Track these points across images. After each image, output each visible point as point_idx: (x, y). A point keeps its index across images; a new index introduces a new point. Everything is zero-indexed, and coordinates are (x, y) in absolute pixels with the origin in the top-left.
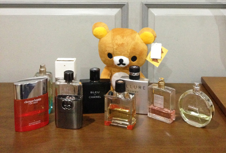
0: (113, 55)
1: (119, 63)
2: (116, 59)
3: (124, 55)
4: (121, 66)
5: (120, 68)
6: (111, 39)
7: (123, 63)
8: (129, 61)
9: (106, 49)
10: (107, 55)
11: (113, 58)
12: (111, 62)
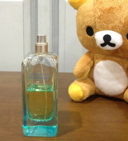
0: (94, 30)
1: (103, 42)
2: (99, 37)
3: (113, 29)
4: (108, 47)
5: (106, 52)
6: (93, 4)
7: (111, 42)
8: (123, 39)
9: (84, 21)
10: (85, 30)
11: (94, 35)
12: (91, 42)
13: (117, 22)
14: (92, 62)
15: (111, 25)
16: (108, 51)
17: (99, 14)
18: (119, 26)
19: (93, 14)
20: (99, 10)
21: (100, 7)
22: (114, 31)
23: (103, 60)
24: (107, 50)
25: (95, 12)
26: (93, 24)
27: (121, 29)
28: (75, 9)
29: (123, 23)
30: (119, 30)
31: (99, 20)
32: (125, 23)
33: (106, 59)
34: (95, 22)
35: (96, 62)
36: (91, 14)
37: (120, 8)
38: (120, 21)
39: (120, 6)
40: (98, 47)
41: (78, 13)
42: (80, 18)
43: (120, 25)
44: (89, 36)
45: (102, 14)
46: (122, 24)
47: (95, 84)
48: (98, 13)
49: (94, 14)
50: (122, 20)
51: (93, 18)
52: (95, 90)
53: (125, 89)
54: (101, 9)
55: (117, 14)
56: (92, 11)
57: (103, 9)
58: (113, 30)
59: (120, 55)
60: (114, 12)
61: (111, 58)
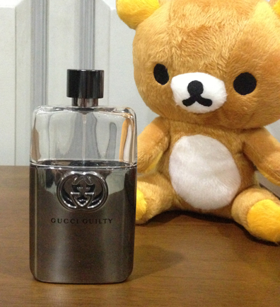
5: (195, 116)
6: (168, 18)
7: (203, 95)
8: (227, 90)
9: (150, 52)
10: (152, 72)
11: (170, 82)
12: (164, 98)
13: (214, 57)
14: (166, 139)
15: (203, 62)
16: (199, 114)
17: (180, 39)
18: (218, 64)
19: (168, 38)
20: (178, 31)
21: (182, 25)
22: (210, 74)
23: (188, 135)
24: (195, 114)
25: (171, 34)
26: (168, 59)
27: (223, 71)
28: (130, 27)
29: (227, 58)
30: (218, 72)
31: (179, 52)
32: (229, 58)
33: (195, 132)
34: (172, 56)
35: (173, 139)
36: (164, 40)
37: (219, 27)
38: (221, 54)
39: (220, 23)
40: (178, 106)
41: (137, 35)
42: (142, 46)
43: (220, 62)
44: (159, 84)
45: (185, 39)
46: (224, 59)
47: (172, 187)
48: (176, 36)
49: (170, 39)
50: (224, 51)
51: (167, 47)
52: (173, 200)
53: (234, 196)
54: (182, 29)
55: (214, 41)
56: (165, 33)
57: (188, 30)
58: (206, 72)
59: (221, 123)
60: (209, 36)
61: (205, 129)
